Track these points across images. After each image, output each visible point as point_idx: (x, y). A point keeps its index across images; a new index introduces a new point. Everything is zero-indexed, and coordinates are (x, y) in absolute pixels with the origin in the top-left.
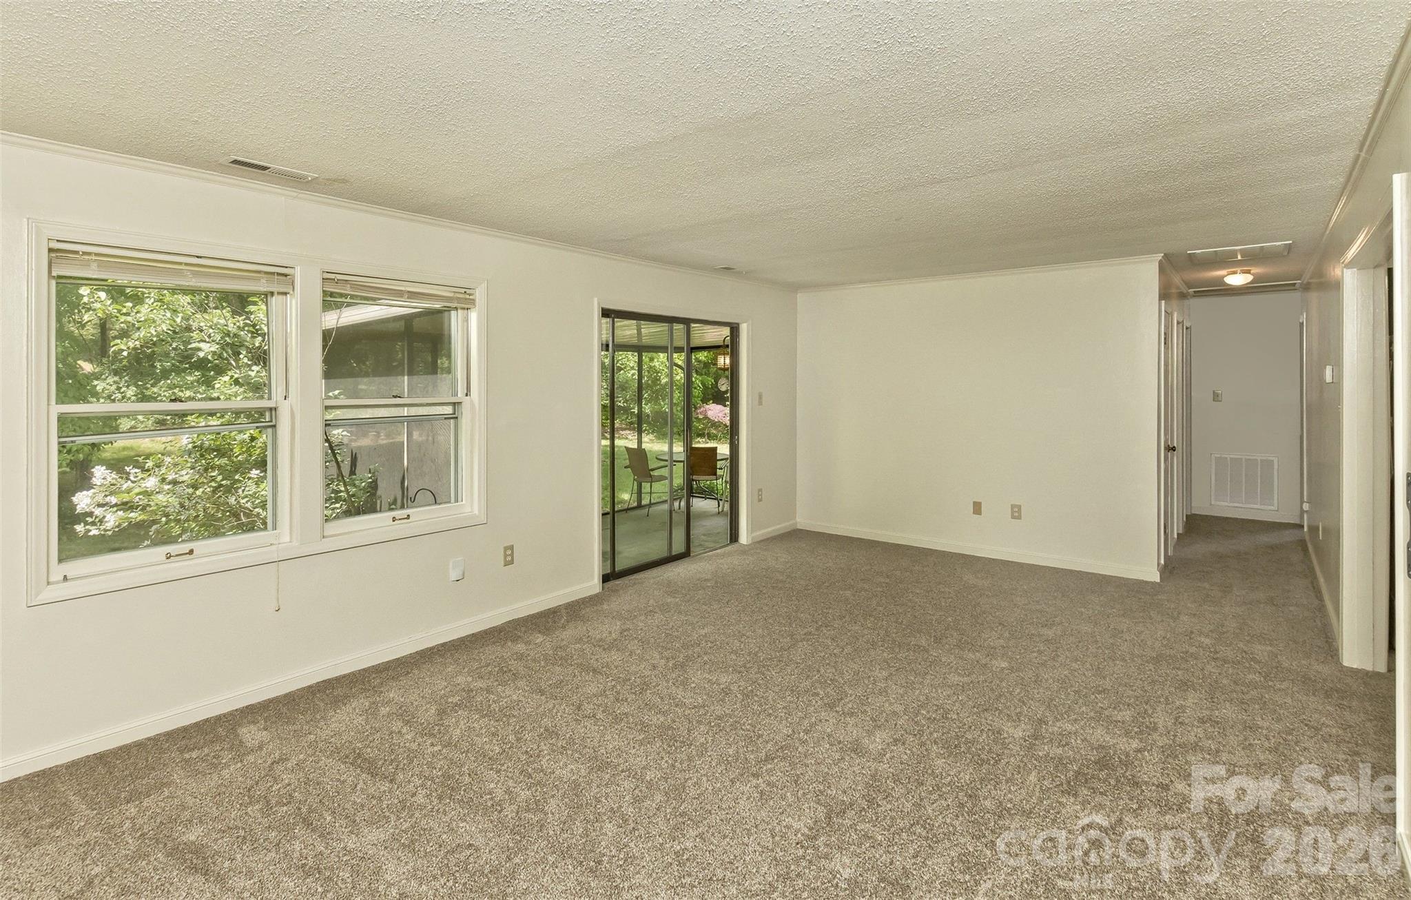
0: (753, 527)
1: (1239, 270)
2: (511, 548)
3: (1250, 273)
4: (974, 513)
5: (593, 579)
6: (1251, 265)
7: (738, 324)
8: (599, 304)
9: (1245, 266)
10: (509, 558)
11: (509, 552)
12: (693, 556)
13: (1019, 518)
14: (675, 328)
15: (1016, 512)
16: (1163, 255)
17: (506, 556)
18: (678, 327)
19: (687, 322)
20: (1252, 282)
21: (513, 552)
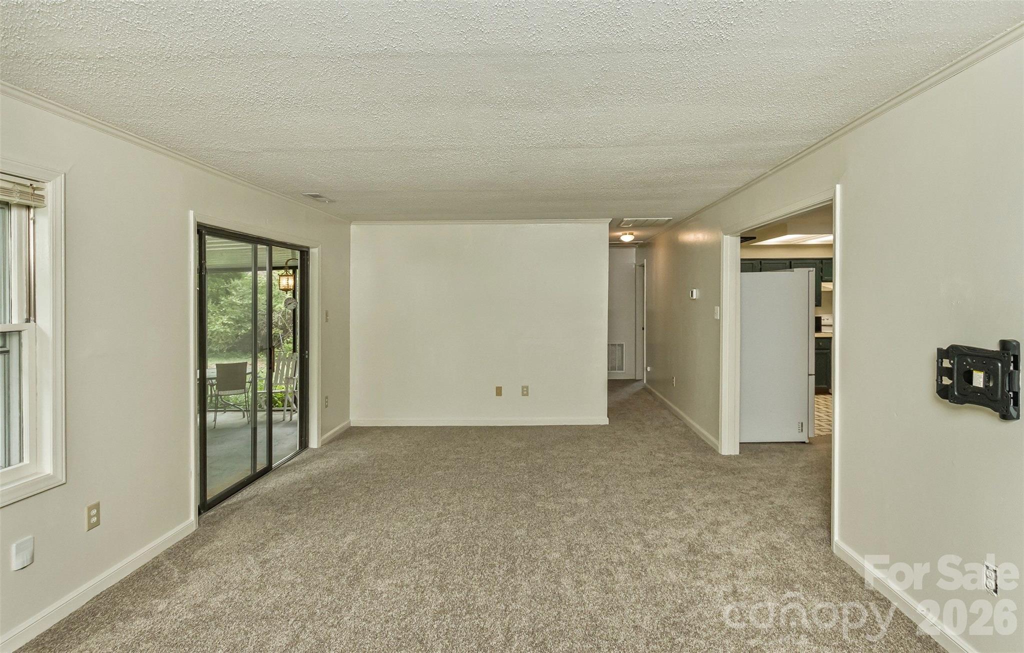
0: (323, 430)
1: (628, 232)
2: (97, 506)
3: (633, 235)
4: (496, 395)
5: (187, 516)
6: (633, 230)
7: (308, 248)
8: (195, 219)
9: (631, 230)
10: (94, 519)
11: (94, 512)
12: (278, 467)
13: (527, 395)
14: (258, 247)
15: (525, 391)
16: (611, 219)
17: (90, 517)
18: (262, 249)
19: (269, 243)
20: (633, 240)
21: (98, 512)
